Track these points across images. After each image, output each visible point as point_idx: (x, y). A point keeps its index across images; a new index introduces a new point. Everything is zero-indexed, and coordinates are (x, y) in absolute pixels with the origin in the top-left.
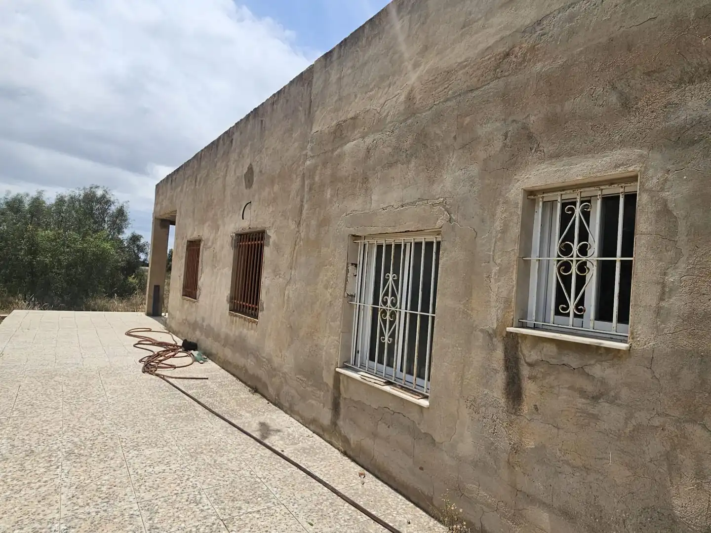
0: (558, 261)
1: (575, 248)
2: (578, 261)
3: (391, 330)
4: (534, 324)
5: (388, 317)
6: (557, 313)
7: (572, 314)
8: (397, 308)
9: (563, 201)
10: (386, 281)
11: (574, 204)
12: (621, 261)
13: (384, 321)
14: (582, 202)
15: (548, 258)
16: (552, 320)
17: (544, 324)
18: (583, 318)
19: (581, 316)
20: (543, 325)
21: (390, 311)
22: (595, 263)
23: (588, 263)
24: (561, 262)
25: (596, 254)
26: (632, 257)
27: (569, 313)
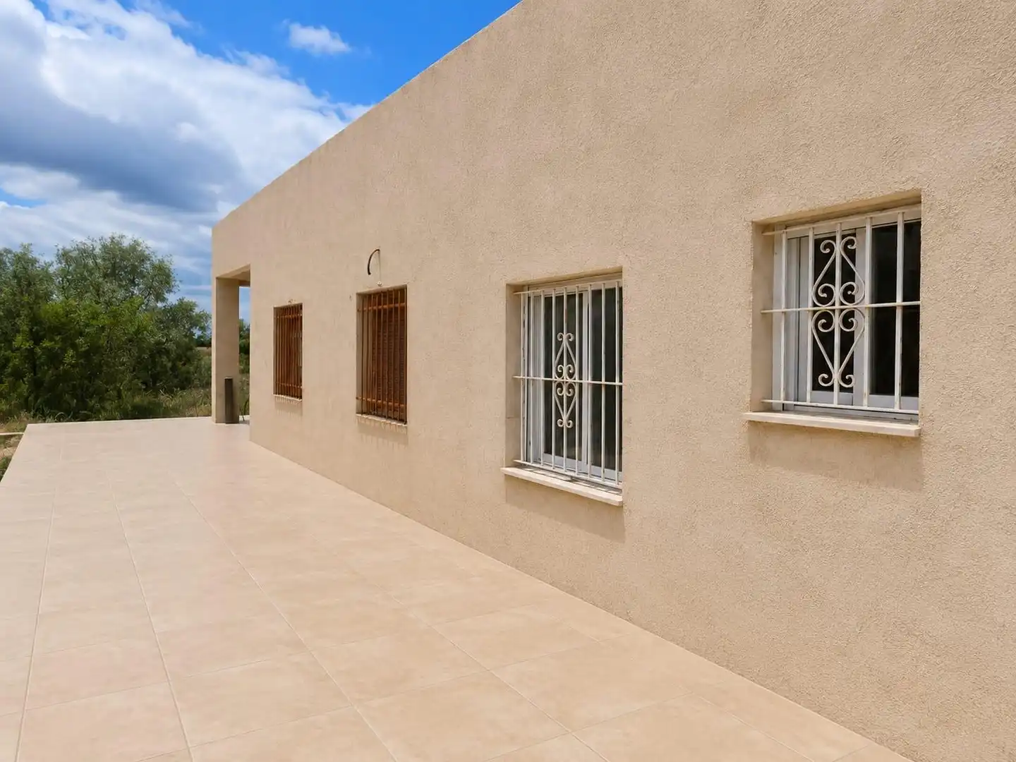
0: (815, 312)
1: (838, 291)
2: (842, 310)
3: (570, 409)
4: (783, 404)
5: (565, 393)
6: (816, 387)
7: (836, 388)
8: (575, 379)
9: (818, 237)
10: (559, 344)
11: (834, 239)
12: (904, 308)
13: (561, 398)
14: (843, 237)
15: (799, 309)
16: (808, 397)
17: (799, 403)
18: (852, 392)
19: (850, 390)
20: (795, 405)
21: (568, 384)
22: (867, 314)
23: (856, 313)
24: (820, 312)
25: (867, 299)
26: (919, 300)
27: (833, 385)
